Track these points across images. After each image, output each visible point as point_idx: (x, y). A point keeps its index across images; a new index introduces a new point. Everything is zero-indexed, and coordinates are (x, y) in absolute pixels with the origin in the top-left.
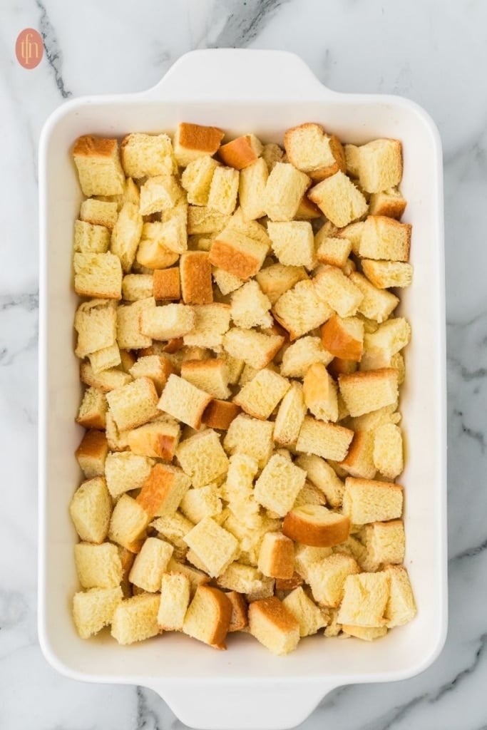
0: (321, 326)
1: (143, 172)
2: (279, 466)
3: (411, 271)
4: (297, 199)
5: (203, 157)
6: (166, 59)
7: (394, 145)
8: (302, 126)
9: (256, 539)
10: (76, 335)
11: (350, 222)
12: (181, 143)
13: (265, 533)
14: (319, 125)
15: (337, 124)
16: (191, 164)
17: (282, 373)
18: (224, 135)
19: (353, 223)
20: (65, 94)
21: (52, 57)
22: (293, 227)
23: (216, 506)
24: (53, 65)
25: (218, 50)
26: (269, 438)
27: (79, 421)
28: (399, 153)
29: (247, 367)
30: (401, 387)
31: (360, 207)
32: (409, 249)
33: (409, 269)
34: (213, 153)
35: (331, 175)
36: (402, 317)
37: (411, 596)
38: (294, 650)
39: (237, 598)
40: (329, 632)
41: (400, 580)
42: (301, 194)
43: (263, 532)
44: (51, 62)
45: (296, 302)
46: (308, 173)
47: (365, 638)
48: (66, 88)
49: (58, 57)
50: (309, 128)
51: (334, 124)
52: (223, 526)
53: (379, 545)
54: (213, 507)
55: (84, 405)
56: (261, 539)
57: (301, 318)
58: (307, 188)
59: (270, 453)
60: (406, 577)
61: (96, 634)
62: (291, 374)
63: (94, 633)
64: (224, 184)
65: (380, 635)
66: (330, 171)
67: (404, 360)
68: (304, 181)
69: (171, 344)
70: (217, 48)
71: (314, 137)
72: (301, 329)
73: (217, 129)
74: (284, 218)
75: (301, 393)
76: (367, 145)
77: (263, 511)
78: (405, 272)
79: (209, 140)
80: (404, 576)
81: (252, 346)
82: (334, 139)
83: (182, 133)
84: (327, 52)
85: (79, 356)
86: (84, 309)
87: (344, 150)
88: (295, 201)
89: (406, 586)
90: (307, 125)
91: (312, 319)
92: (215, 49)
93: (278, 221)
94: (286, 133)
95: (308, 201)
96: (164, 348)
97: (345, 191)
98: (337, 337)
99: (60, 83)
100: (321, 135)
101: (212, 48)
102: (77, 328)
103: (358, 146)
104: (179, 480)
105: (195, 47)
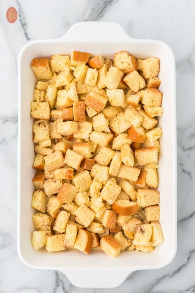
0: (128, 130)
1: (58, 70)
2: (111, 184)
3: (163, 110)
4: (118, 81)
5: (82, 64)
6: (68, 25)
7: (157, 60)
8: (120, 52)
9: (102, 212)
10: (34, 134)
11: (139, 90)
12: (74, 59)
13: (106, 210)
14: (127, 52)
15: (134, 51)
16: (77, 67)
17: (112, 148)
18: (90, 56)
19: (140, 90)
20: (28, 39)
21: (23, 25)
22: (116, 91)
23: (87, 200)
24: (23, 28)
25: (88, 22)
26: (107, 173)
27: (34, 167)
28: (158, 63)
29: (99, 146)
30: (159, 154)
31: (143, 84)
32: (162, 102)
33: (162, 109)
34: (86, 63)
35: (132, 72)
36: (158, 127)
37: (162, 234)
38: (118, 255)
39: (95, 235)
40: (130, 249)
41: (157, 228)
42: (120, 79)
43: (105, 210)
44: (23, 26)
45: (117, 121)
46: (123, 71)
47: (144, 251)
48: (29, 36)
49: (25, 24)
50: (123, 53)
51: (133, 51)
52: (89, 208)
53: (150, 215)
54: (86, 200)
55: (36, 161)
56: (104, 212)
57: (119, 127)
58: (122, 77)
59: (107, 179)
60: (160, 227)
61: (41, 248)
62: (116, 149)
63: (40, 248)
64: (93, 75)
65: (150, 250)
66: (131, 70)
67: (159, 143)
68: (122, 74)
69: (69, 137)
70: (87, 21)
71: (125, 57)
72: (120, 131)
73: (87, 53)
74: (113, 88)
75: (119, 156)
76: (146, 60)
77: (104, 202)
78: (160, 111)
79: (84, 58)
80: (159, 226)
81: (101, 138)
82: (133, 57)
83: (74, 55)
84: (131, 23)
85: (35, 142)
86: (36, 124)
87: (137, 61)
88: (117, 81)
89: (160, 230)
90: (123, 52)
91: (124, 127)
92: (87, 22)
93: (110, 89)
94: (114, 55)
95: (122, 81)
96: (66, 138)
97: (137, 78)
98: (135, 134)
99: (26, 35)
100: (128, 56)
101: (86, 21)
102: (34, 132)
103: (143, 60)
104: (73, 189)
105: (79, 21)
